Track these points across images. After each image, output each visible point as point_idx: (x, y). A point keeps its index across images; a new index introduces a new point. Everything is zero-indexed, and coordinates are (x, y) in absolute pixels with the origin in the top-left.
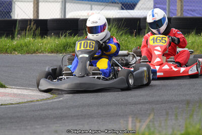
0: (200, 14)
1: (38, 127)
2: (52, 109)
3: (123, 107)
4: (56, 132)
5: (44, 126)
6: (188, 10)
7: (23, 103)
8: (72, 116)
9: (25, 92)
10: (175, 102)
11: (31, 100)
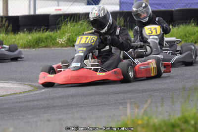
0: (165, 7)
1: (30, 116)
2: (38, 100)
3: (106, 96)
4: (49, 120)
5: (35, 116)
6: (153, 4)
7: (6, 95)
8: (58, 106)
9: (7, 85)
10: (155, 90)
11: (14, 92)
